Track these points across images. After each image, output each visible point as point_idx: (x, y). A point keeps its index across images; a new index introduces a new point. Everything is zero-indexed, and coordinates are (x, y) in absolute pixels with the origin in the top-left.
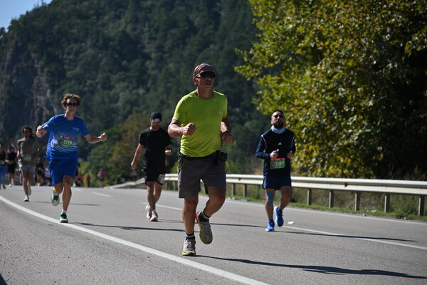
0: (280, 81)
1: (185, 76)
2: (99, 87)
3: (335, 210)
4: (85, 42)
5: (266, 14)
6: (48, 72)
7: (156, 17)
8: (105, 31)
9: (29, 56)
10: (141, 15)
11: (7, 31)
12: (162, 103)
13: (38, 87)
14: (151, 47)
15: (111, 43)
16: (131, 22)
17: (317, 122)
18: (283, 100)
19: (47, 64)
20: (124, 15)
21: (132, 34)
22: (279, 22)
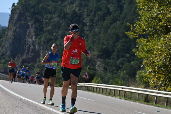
0: (148, 41)
1: (103, 36)
2: (59, 37)
3: (168, 108)
4: (54, 14)
5: (144, 7)
6: (35, 27)
7: (91, 5)
8: (65, 10)
9: (26, 19)
10: (84, 3)
11: (16, 5)
12: (90, 48)
13: (29, 34)
14: (87, 19)
15: (67, 16)
16: (78, 6)
17: (164, 63)
18: (148, 51)
19: (34, 23)
20: (75, 2)
21: (78, 12)
22: (150, 12)
